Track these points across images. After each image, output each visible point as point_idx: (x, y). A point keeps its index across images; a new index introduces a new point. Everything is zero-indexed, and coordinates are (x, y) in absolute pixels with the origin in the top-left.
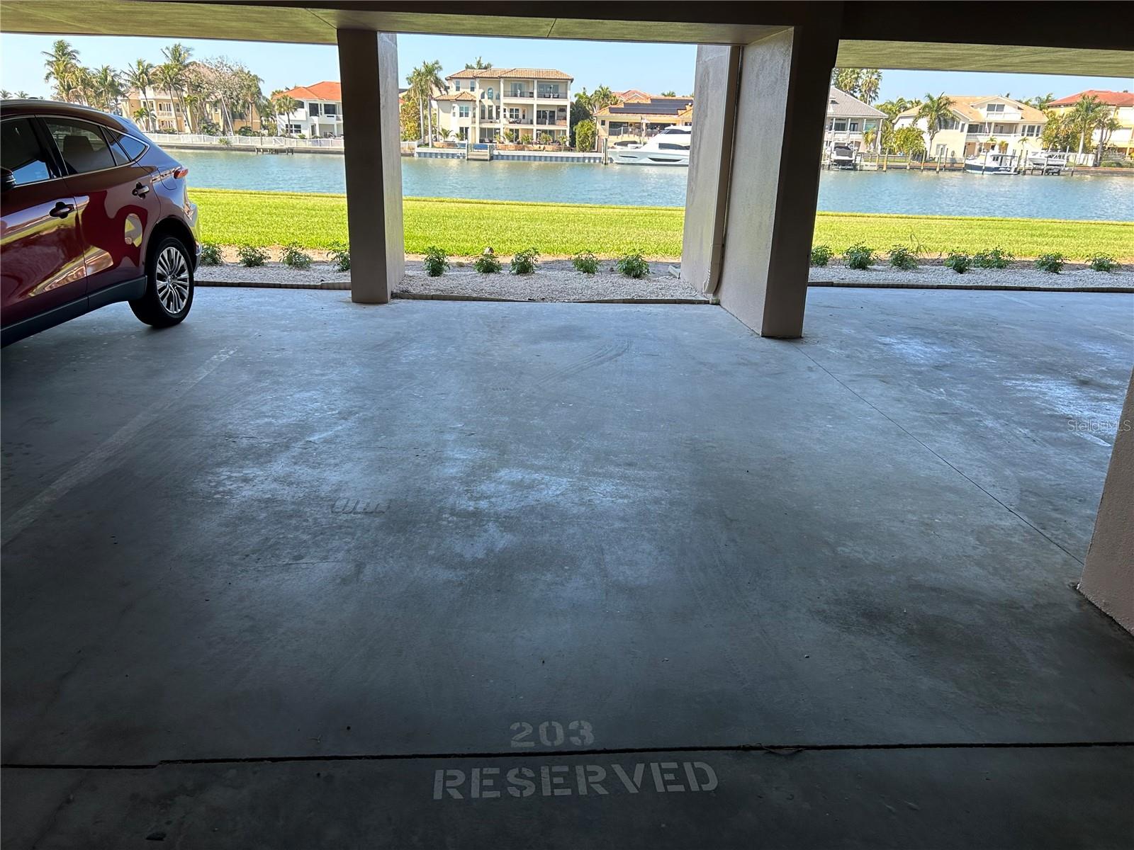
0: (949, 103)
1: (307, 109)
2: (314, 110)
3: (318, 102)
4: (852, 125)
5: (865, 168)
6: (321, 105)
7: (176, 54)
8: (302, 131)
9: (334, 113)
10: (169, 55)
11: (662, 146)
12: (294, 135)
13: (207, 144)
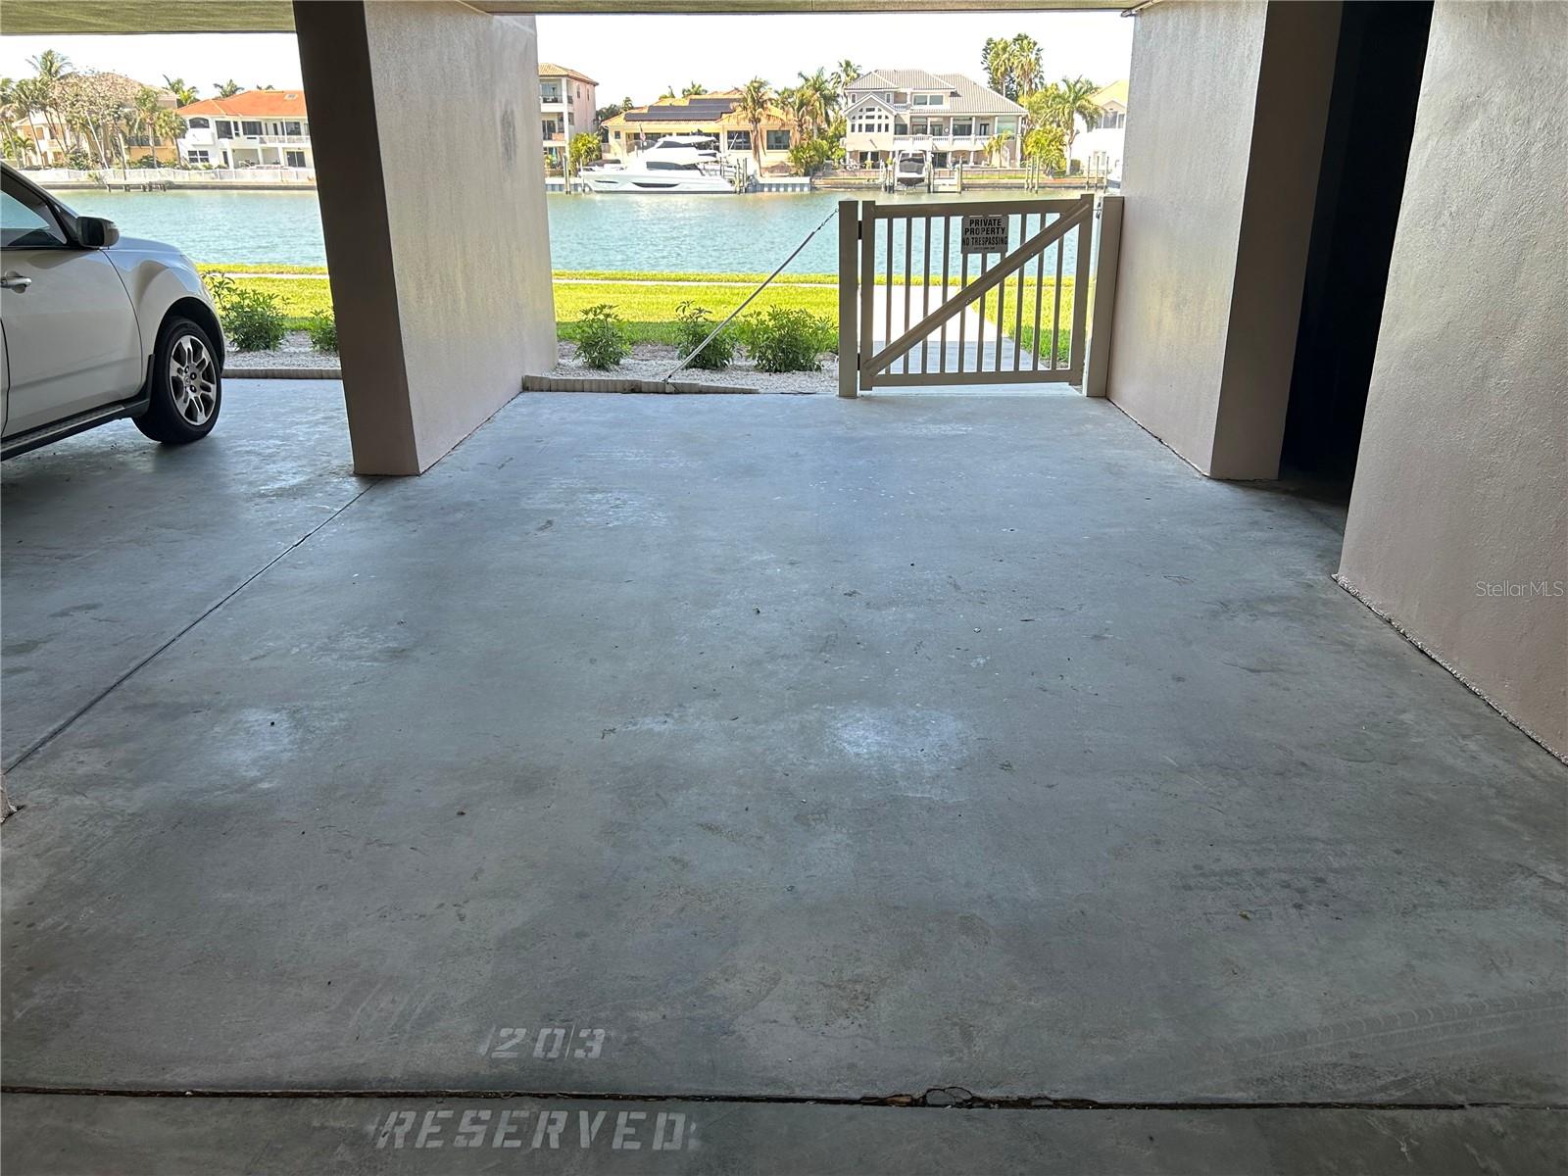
0: (1091, 89)
1: (213, 128)
2: (225, 130)
3: (231, 119)
4: (983, 127)
5: (941, 189)
6: (236, 123)
7: (48, 60)
8: (210, 159)
9: (255, 134)
10: (39, 66)
11: (651, 166)
12: (200, 164)
13: (73, 181)
